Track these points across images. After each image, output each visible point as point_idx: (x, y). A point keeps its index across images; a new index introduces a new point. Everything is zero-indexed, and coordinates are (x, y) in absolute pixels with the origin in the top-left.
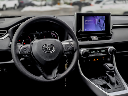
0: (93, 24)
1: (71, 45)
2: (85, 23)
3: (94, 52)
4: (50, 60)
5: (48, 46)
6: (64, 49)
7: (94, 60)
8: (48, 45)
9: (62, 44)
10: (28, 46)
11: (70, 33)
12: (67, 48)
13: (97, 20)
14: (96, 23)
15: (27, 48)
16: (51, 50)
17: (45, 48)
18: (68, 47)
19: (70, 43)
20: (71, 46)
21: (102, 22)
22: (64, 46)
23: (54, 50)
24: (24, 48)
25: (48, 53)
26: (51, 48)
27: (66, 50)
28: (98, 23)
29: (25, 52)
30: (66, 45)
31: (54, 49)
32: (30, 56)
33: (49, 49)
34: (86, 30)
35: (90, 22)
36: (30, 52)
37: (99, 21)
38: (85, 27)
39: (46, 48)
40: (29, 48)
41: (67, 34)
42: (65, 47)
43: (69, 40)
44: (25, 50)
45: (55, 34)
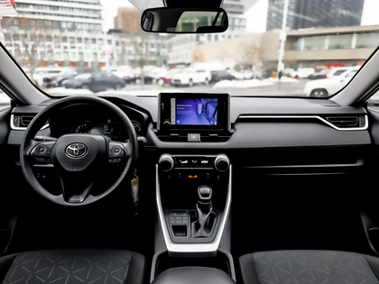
0: (193, 112)
2: (176, 110)
3: (186, 162)
6: (110, 153)
7: (190, 176)
13: (200, 106)
14: (200, 112)
21: (212, 109)
22: (110, 148)
24: (40, 147)
28: (203, 112)
29: (41, 153)
34: (178, 122)
35: (186, 109)
37: (205, 108)
38: (177, 117)
42: (112, 150)
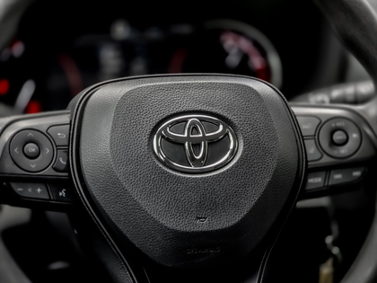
1: (360, 121)
4: (204, 225)
5: (194, 129)
6: (312, 150)
8: (193, 118)
9: (293, 117)
10: (54, 122)
11: (355, 32)
12: (333, 143)
15: (47, 135)
16: (209, 158)
17: (167, 139)
18: (338, 136)
19: (358, 108)
20: (361, 133)
22: (307, 128)
23: (234, 154)
24: (24, 139)
25: (187, 174)
26: (212, 142)
27: (326, 160)
29: (33, 165)
30: (321, 123)
31: (237, 148)
32: (62, 193)
33: (196, 145)
36: (67, 169)
39: (180, 143)
40: (61, 135)
41: (335, 46)
42: (316, 137)
43: (349, 90)
44: (31, 148)
45: (256, 44)
